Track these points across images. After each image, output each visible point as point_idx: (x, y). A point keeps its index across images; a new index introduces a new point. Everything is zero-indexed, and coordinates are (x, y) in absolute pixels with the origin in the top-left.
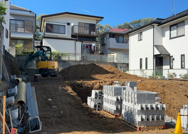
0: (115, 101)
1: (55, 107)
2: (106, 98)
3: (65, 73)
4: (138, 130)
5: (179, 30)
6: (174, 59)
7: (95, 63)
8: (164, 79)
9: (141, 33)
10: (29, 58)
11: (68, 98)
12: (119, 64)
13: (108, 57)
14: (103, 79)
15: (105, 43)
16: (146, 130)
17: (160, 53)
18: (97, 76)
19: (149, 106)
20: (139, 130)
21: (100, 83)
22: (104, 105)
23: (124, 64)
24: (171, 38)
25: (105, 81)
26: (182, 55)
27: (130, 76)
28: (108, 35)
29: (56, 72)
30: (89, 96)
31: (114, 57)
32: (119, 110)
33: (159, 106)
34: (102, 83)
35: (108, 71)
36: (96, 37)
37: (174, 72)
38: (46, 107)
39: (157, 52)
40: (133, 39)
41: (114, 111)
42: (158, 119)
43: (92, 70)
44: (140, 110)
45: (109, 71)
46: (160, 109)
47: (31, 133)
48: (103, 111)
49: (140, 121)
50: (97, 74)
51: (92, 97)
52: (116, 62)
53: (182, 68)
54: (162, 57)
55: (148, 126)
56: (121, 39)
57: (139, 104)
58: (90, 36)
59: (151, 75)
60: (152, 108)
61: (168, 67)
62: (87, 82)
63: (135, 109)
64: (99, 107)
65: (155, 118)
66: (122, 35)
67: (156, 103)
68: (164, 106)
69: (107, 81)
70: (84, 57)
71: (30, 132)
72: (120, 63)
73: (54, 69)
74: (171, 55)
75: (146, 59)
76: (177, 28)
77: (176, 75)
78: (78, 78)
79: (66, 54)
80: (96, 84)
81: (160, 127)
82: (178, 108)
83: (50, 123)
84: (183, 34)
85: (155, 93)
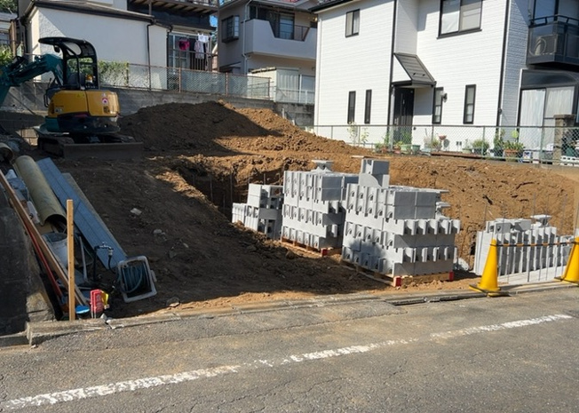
0: (324, 215)
1: (160, 231)
2: (291, 205)
3: (133, 129)
4: (394, 284)
5: (465, 14)
6: (445, 97)
7: (221, 101)
8: (417, 151)
9: (356, 13)
10: (10, 76)
11: (187, 208)
12: (284, 105)
13: (249, 83)
14: (255, 152)
15: (236, 34)
16: (414, 283)
17: (409, 79)
18: (233, 143)
19: (422, 225)
20: (397, 285)
21: (254, 163)
22: (284, 225)
23: (299, 105)
24: (441, 36)
25: (268, 159)
26: (468, 87)
27: (325, 145)
28: (246, 10)
29: (116, 125)
30: (236, 202)
31: (269, 83)
32: (333, 237)
33: (444, 225)
34: (261, 162)
35: (263, 128)
36: (209, 13)
37: (442, 135)
38: (135, 232)
39: (401, 75)
40: (330, 29)
41: (321, 239)
42: (440, 255)
43: (214, 122)
44: (402, 234)
45: (268, 127)
46: (446, 233)
47: (130, 303)
48: (280, 241)
49: (399, 264)
50: (232, 135)
51: (249, 203)
52: (274, 100)
53: (465, 122)
54: (413, 89)
55: (416, 273)
56: (285, 24)
57: (399, 221)
58: (189, 8)
59: (382, 142)
60: (429, 230)
61: (428, 119)
62: (216, 161)
63: (387, 234)
64: (269, 230)
65: (434, 254)
66: (290, 12)
67: (438, 217)
68: (457, 224)
69: (273, 159)
70: (175, 78)
71: (127, 300)
72: (287, 103)
73: (108, 117)
74: (437, 86)
75: (369, 93)
76: (461, 5)
77: (447, 143)
78: (177, 147)
79: (119, 65)
80: (243, 167)
81: (442, 276)
82: (470, 229)
83: (169, 275)
84: (477, 26)
85: (438, 191)
